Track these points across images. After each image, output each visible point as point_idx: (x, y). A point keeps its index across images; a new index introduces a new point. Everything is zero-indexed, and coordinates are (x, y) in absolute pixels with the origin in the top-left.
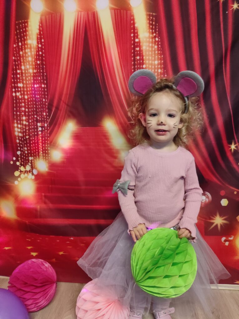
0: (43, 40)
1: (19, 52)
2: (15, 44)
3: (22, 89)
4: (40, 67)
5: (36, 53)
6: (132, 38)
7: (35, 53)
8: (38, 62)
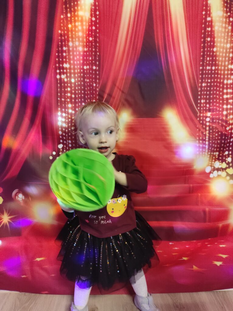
0: (98, 13)
1: (67, 24)
2: (63, 15)
3: (68, 71)
4: (92, 45)
5: (89, 28)
6: (204, 17)
7: (87, 27)
8: (91, 39)
